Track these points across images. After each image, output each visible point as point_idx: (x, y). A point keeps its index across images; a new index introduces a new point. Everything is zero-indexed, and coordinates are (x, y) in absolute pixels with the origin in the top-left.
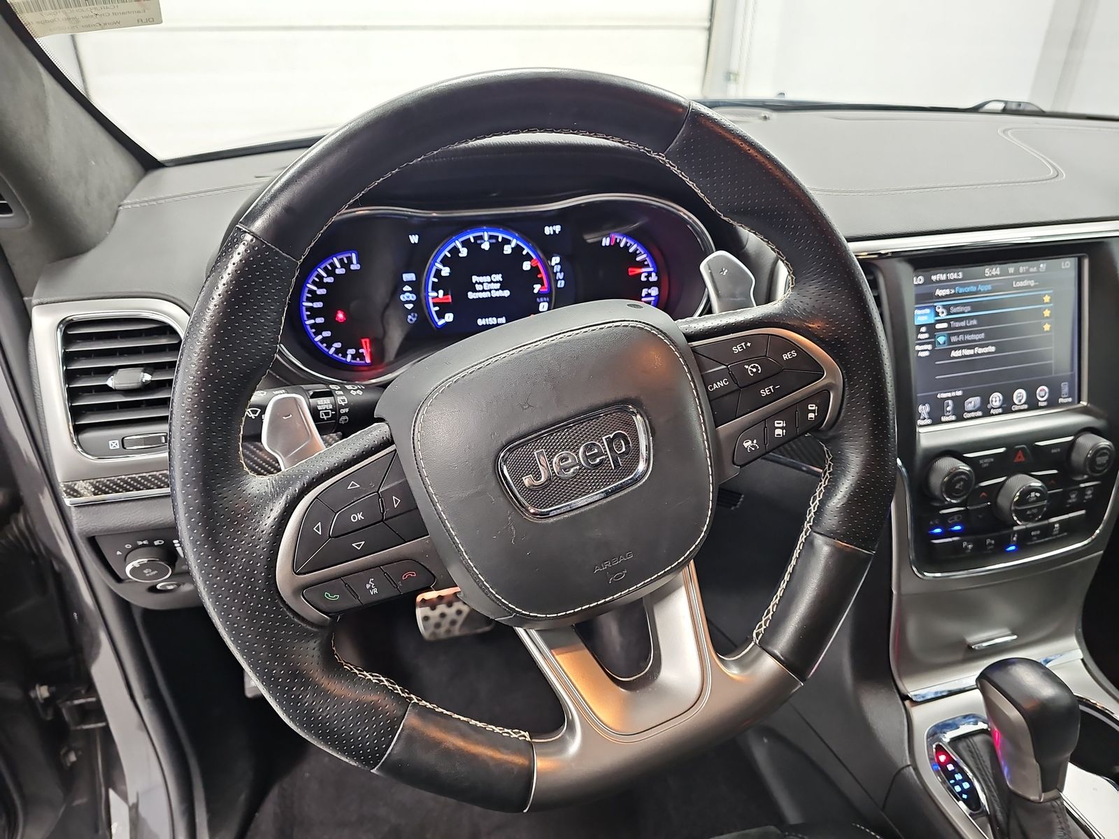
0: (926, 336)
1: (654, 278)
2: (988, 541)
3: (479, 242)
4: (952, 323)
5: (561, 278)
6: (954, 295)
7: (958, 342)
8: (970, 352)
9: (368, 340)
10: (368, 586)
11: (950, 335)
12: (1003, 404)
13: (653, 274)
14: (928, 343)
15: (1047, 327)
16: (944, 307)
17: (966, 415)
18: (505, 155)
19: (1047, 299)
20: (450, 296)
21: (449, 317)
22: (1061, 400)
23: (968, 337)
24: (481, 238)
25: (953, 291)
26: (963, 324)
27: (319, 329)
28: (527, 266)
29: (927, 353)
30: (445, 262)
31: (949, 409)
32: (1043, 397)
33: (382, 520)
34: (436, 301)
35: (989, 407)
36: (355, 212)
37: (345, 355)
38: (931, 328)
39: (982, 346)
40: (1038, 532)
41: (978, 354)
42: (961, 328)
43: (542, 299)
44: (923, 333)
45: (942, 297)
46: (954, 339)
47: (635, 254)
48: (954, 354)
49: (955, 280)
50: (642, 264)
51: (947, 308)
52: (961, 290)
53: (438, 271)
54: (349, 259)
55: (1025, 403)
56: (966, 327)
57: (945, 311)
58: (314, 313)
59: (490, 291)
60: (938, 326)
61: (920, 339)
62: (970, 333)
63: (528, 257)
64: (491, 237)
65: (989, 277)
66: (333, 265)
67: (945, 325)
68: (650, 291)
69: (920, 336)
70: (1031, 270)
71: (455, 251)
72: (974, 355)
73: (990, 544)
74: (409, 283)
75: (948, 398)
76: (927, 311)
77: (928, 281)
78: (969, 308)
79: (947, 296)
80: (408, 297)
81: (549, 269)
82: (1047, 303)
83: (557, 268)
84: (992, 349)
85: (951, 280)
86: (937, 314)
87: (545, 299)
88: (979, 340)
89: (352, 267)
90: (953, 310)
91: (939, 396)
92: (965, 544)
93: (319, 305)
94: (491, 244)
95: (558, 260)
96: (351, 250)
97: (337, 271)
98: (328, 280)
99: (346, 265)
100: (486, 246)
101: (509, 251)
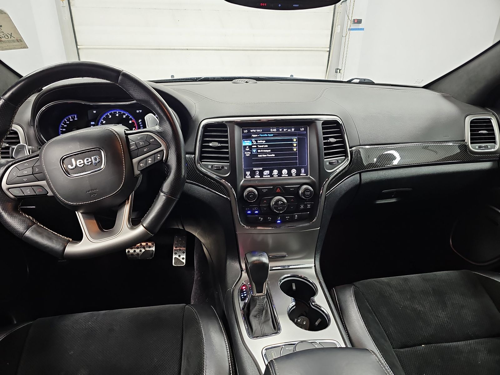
0: (249, 149)
2: (269, 218)
3: (115, 114)
4: (258, 146)
5: (142, 126)
6: (259, 137)
7: (261, 152)
8: (266, 156)
10: (27, 191)
11: (257, 150)
12: (278, 174)
14: (249, 152)
15: (295, 150)
16: (255, 140)
17: (264, 176)
19: (295, 140)
22: (301, 174)
23: (265, 151)
24: (116, 112)
25: (258, 136)
26: (262, 146)
28: (130, 122)
29: (249, 155)
30: (104, 119)
31: (257, 174)
32: (294, 173)
33: (32, 174)
35: (273, 174)
38: (250, 147)
39: (269, 154)
40: (289, 217)
41: (268, 157)
42: (262, 148)
44: (247, 148)
45: (254, 137)
46: (259, 151)
48: (259, 156)
49: (259, 132)
51: (256, 141)
52: (262, 135)
53: (102, 122)
55: (287, 174)
56: (264, 147)
57: (256, 142)
60: (253, 146)
61: (246, 150)
62: (265, 149)
63: (131, 119)
64: (119, 112)
65: (272, 132)
66: (69, 118)
67: (256, 146)
69: (246, 149)
70: (288, 130)
71: (107, 116)
72: (267, 157)
73: (269, 219)
74: (92, 125)
75: (257, 170)
76: (249, 141)
77: (249, 131)
78: (265, 141)
79: (256, 137)
82: (295, 142)
83: (140, 123)
84: (274, 155)
85: (258, 132)
86: (252, 143)
88: (269, 152)
89: (75, 119)
90: (258, 141)
91: (254, 169)
92: (260, 218)
93: (64, 130)
94: (119, 114)
95: (141, 121)
96: (75, 114)
97: (71, 120)
98: (68, 122)
99: (73, 118)
100: (117, 115)
101: (125, 117)
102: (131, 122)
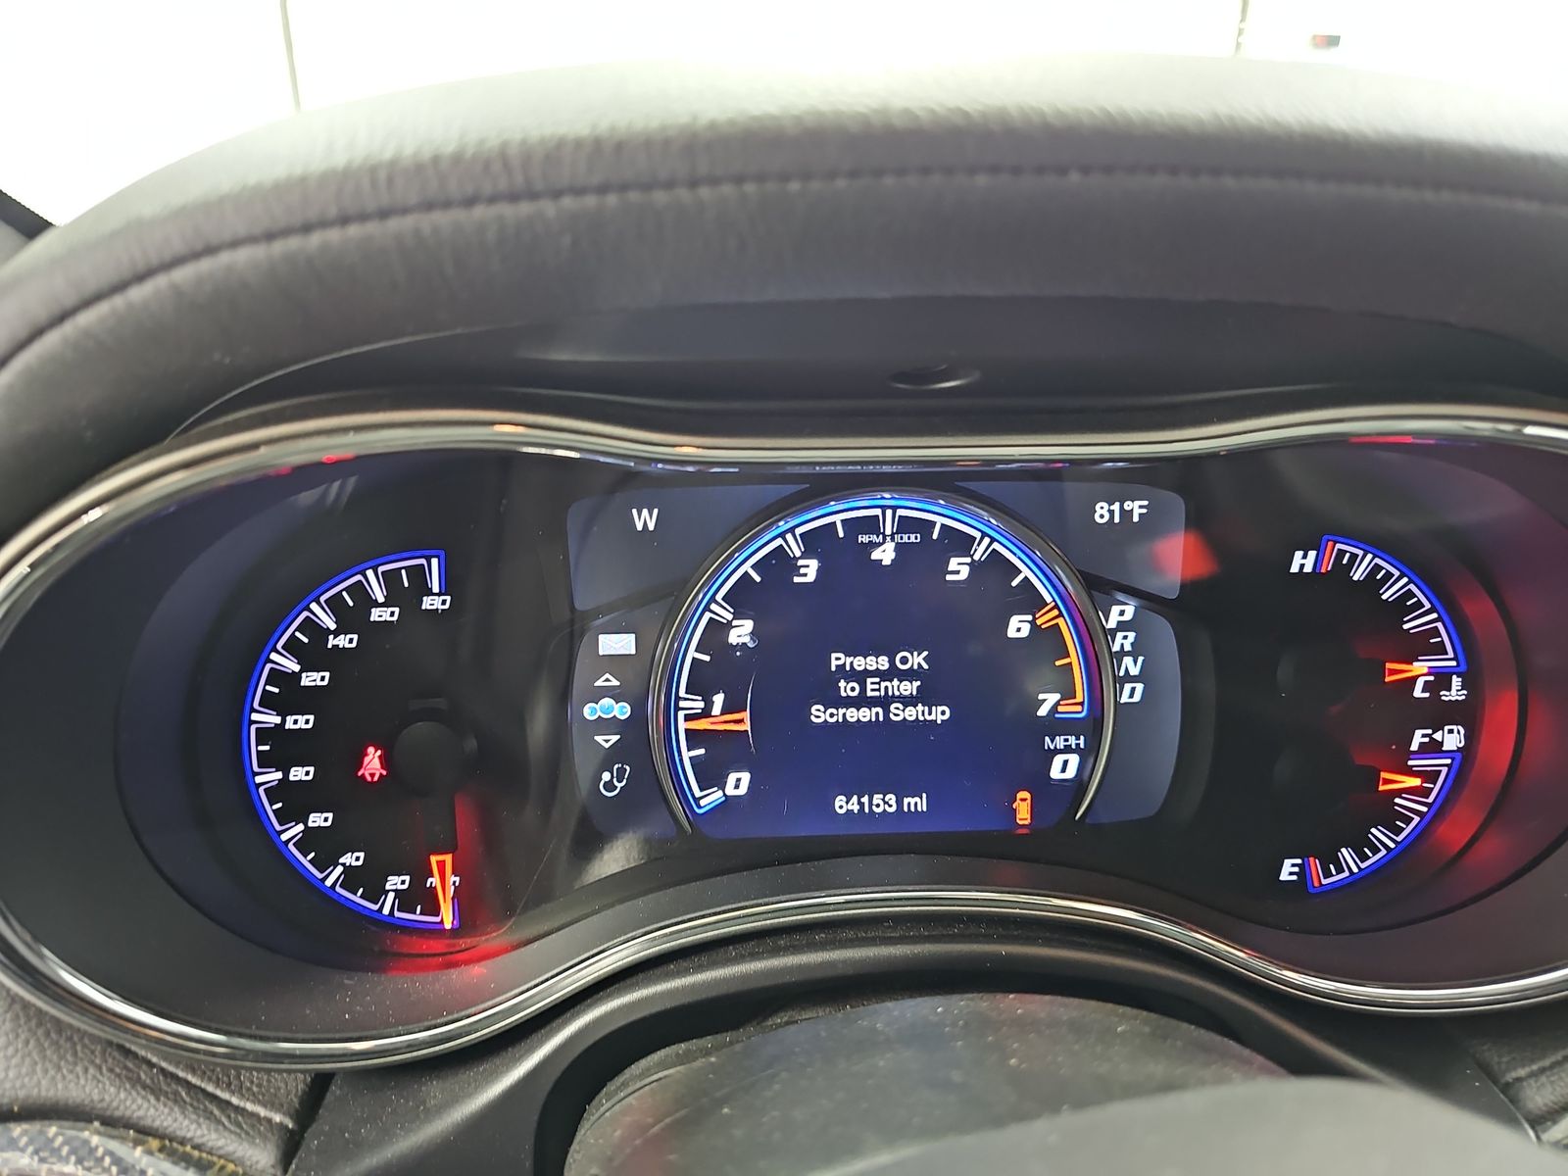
1: (1455, 692)
3: (864, 539)
5: (1134, 671)
9: (448, 858)
13: (1456, 681)
18: (1075, 177)
20: (746, 715)
21: (739, 782)
24: (872, 524)
27: (295, 801)
28: (1018, 627)
30: (742, 598)
34: (702, 725)
36: (493, 423)
37: (376, 893)
43: (1060, 742)
47: (1403, 606)
50: (1422, 645)
53: (717, 629)
54: (419, 575)
58: (283, 748)
59: (885, 702)
63: (1030, 601)
64: (905, 525)
66: (360, 591)
68: (1438, 736)
71: (779, 564)
74: (615, 662)
80: (610, 709)
81: (1093, 640)
83: (1124, 641)
87: (1072, 741)
89: (428, 603)
93: (302, 722)
94: (899, 548)
95: (1130, 612)
96: (426, 549)
97: (376, 615)
98: (342, 641)
99: (407, 593)
100: (885, 554)
101: (965, 573)
102: (1026, 631)
